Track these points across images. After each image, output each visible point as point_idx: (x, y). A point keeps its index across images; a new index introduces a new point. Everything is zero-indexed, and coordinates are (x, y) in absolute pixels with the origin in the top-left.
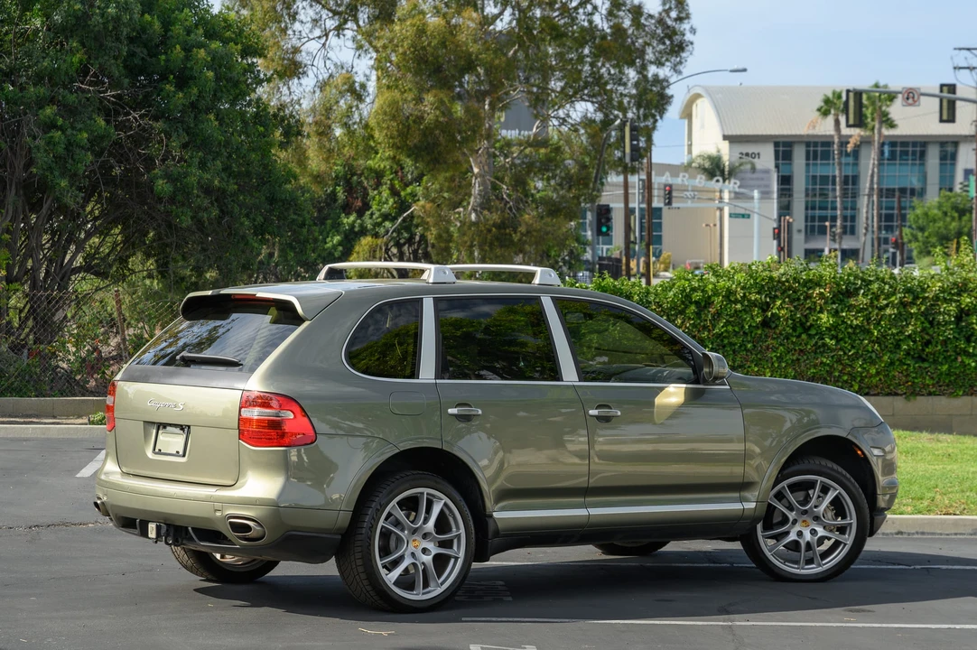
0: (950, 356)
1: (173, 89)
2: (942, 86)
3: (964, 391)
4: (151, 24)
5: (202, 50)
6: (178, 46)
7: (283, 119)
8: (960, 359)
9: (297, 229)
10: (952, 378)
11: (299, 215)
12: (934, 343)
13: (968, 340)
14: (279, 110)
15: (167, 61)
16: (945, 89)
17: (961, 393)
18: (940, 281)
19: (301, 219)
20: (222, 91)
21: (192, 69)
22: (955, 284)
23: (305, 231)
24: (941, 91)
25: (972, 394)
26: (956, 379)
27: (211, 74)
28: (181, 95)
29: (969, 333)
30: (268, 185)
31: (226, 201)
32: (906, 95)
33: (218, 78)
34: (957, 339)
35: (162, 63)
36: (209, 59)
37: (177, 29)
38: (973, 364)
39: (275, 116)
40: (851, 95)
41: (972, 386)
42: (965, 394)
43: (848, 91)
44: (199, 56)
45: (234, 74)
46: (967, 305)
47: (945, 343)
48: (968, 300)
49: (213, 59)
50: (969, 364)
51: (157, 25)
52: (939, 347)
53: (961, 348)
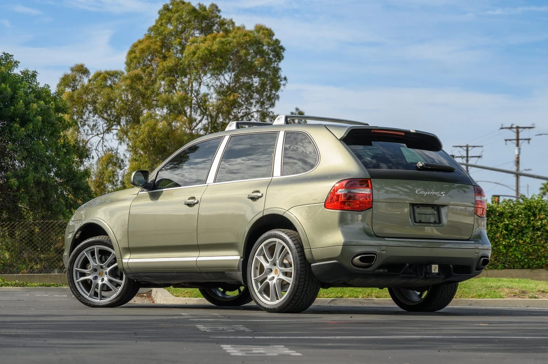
1: (18, 126)
4: (5, 89)
5: (35, 104)
6: (21, 101)
7: (78, 148)
14: (76, 143)
15: (15, 110)
20: (45, 129)
21: (29, 114)
27: (40, 118)
28: (23, 129)
31: (48, 189)
33: (43, 121)
35: (12, 110)
36: (39, 110)
37: (21, 92)
44: (34, 107)
45: (52, 119)
49: (41, 110)
51: (9, 90)
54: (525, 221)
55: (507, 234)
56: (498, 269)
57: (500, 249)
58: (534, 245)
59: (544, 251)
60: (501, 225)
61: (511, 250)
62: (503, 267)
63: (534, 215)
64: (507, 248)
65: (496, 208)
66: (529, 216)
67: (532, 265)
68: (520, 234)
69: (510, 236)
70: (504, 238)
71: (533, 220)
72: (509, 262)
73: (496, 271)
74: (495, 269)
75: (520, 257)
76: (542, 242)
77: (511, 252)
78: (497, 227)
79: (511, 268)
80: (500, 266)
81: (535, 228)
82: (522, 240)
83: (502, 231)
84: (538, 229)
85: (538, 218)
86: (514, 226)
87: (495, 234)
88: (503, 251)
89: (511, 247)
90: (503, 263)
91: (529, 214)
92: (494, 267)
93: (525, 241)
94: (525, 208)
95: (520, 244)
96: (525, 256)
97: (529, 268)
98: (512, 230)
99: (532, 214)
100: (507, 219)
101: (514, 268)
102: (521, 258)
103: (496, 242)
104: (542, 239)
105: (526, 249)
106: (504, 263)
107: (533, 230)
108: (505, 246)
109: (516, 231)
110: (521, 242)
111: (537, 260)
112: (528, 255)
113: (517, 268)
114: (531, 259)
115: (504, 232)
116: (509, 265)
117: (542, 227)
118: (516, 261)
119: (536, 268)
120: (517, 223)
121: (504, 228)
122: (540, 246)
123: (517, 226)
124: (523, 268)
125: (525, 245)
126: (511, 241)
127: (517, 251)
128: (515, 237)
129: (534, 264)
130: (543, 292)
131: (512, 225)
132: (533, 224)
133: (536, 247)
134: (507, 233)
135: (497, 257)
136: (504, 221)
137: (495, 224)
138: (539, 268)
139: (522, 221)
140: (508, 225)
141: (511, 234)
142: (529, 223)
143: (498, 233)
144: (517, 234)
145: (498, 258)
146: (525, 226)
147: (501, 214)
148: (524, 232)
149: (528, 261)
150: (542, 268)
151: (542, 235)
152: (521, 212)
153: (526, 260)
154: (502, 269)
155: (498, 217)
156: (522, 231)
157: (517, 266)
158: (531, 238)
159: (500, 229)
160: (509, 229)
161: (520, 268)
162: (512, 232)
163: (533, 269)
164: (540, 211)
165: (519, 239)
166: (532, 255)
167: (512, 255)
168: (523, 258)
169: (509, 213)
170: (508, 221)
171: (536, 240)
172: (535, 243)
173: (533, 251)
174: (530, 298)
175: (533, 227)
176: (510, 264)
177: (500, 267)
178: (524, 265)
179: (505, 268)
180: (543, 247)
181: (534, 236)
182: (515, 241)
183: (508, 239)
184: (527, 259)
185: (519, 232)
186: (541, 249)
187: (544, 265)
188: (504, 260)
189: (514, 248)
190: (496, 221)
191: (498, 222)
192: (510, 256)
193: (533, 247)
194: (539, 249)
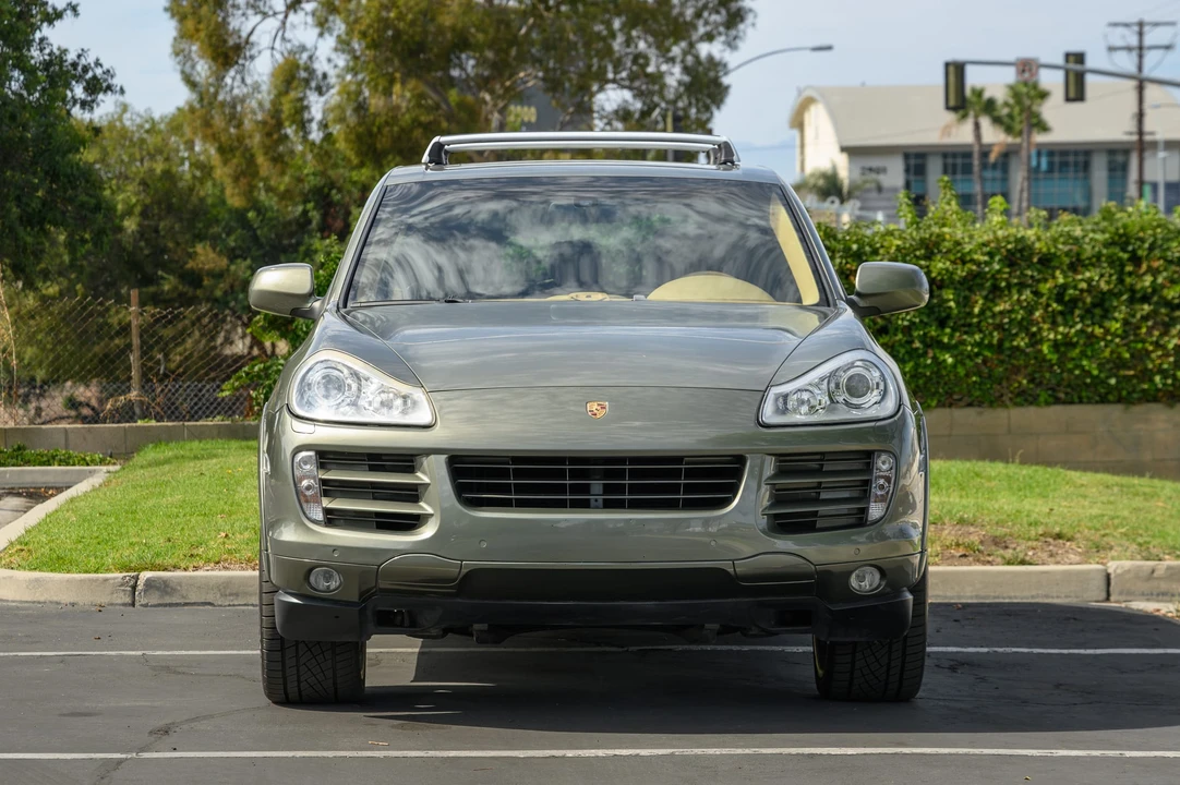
0: (917, 349)
2: (1068, 56)
3: (939, 401)
7: (86, 69)
8: (931, 354)
9: (89, 214)
10: (921, 382)
11: (91, 196)
12: (891, 331)
13: (942, 324)
14: (79, 56)
16: (1072, 59)
17: (934, 403)
18: (900, 238)
19: (93, 201)
22: (922, 240)
23: (100, 217)
24: (1067, 60)
25: (950, 405)
26: (925, 383)
29: (944, 314)
30: (47, 154)
32: (1021, 68)
34: (926, 324)
38: (950, 360)
39: (74, 65)
40: (951, 69)
41: (949, 394)
42: (941, 405)
43: (947, 65)
46: (939, 274)
47: (907, 330)
48: (940, 265)
50: (945, 361)
52: (900, 336)
53: (932, 338)
54: (1111, 275)
55: (1061, 313)
56: (1038, 405)
57: (1040, 351)
58: (1136, 342)
59: (1159, 357)
60: (1045, 287)
61: (1073, 354)
62: (1051, 400)
63: (1136, 260)
64: (1062, 349)
65: (1033, 243)
66: (1120, 265)
67: (1129, 393)
68: (1098, 311)
69: (1069, 317)
70: (1054, 324)
71: (1130, 274)
72: (1069, 386)
73: (1032, 410)
74: (1031, 403)
75: (1095, 372)
76: (1156, 333)
77: (1073, 359)
78: (1037, 293)
79: (1072, 403)
80: (1043, 396)
81: (1139, 295)
82: (1101, 326)
83: (1048, 305)
84: (1145, 299)
85: (1144, 267)
86: (1082, 291)
87: (1031, 312)
88: (1049, 357)
89: (1074, 345)
90: (1050, 389)
91: (1120, 259)
92: (1026, 400)
93: (1107, 331)
94: (1112, 242)
95: (1097, 337)
96: (1111, 369)
97: (1119, 400)
98: (1074, 302)
99: (1126, 256)
100: (1063, 272)
101: (1081, 402)
102: (1097, 377)
103: (1034, 335)
104: (1155, 324)
105: (1112, 352)
106: (1053, 389)
107: (1132, 301)
108: (1056, 345)
109: (1084, 303)
110: (1098, 331)
111: (1142, 381)
112: (1117, 368)
113: (1089, 402)
114: (1125, 377)
115: (1055, 305)
116: (1067, 394)
117: (1155, 291)
118: (1085, 384)
119: (1140, 401)
120: (1089, 281)
121: (1053, 297)
122: (1151, 343)
123: (1088, 291)
124: (1103, 400)
125: (1111, 341)
126: (1073, 331)
127: (1087, 357)
128: (1083, 319)
129: (1134, 391)
130: (1059, 536)
131: (1075, 288)
132: (1132, 285)
133: (1140, 346)
134: (1060, 308)
135: (1035, 372)
136: (1054, 277)
137: (1030, 286)
138: (1148, 401)
139: (1101, 276)
140: (1064, 287)
141: (1072, 313)
142: (1121, 281)
143: (1037, 309)
144: (1088, 311)
145: (1037, 375)
146: (1110, 291)
147: (1047, 261)
148: (1107, 304)
149: (1118, 382)
150: (1155, 400)
151: (1154, 313)
152: (1100, 252)
153: (1113, 381)
154: (1048, 404)
155: (1039, 266)
156: (1100, 306)
157: (1088, 398)
158: (1126, 323)
159: (1043, 300)
160: (1067, 298)
161: (1097, 402)
162: (1075, 307)
163: (1133, 404)
164: (1150, 248)
165: (1093, 324)
166: (1129, 368)
167: (1077, 367)
168: (1102, 375)
169: (1067, 254)
170: (1065, 277)
171: (1139, 328)
172: (1136, 335)
173: (1132, 356)
174: (1009, 563)
175: (1132, 290)
176: (1069, 390)
177: (1042, 399)
178: (1107, 394)
179: (1058, 401)
180: (1157, 345)
181: (1134, 316)
182: (1082, 331)
183: (1065, 325)
184: (1116, 376)
185: (1094, 305)
186: (1152, 352)
187: (1160, 394)
188: (1054, 381)
189: (1079, 349)
190: (1032, 277)
191: (1039, 281)
192: (1071, 371)
193: (1133, 345)
194: (1147, 350)
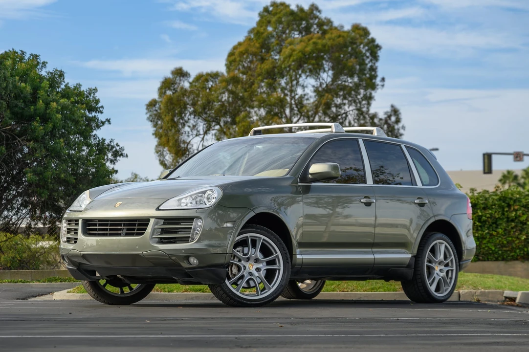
54: (499, 212)
55: (480, 226)
58: (509, 237)
59: (518, 243)
61: (485, 242)
63: (509, 206)
66: (503, 208)
69: (483, 228)
71: (507, 211)
76: (517, 234)
77: (485, 244)
82: (496, 231)
84: (513, 221)
85: (512, 209)
86: (488, 217)
89: (485, 238)
91: (503, 206)
93: (498, 233)
94: (500, 199)
96: (499, 248)
98: (485, 221)
99: (506, 205)
102: (494, 250)
104: (517, 230)
105: (500, 241)
107: (507, 221)
109: (489, 222)
110: (494, 233)
111: (511, 252)
112: (502, 247)
114: (505, 250)
116: (482, 257)
117: (516, 218)
118: (490, 253)
120: (491, 214)
121: (477, 220)
122: (515, 237)
123: (491, 218)
125: (500, 237)
127: (490, 242)
128: (488, 228)
129: (509, 256)
131: (485, 216)
132: (507, 215)
133: (510, 239)
138: (514, 260)
139: (496, 212)
140: (482, 216)
141: (484, 226)
142: (503, 214)
144: (491, 225)
146: (499, 218)
148: (498, 223)
149: (502, 253)
150: (517, 259)
151: (516, 226)
152: (495, 203)
153: (500, 252)
156: (496, 223)
158: (505, 230)
162: (486, 224)
164: (515, 201)
165: (493, 230)
166: (506, 247)
167: (486, 247)
168: (496, 250)
169: (482, 204)
170: (481, 213)
171: (510, 232)
172: (509, 234)
173: (508, 242)
175: (508, 218)
178: (498, 257)
180: (517, 238)
181: (508, 227)
182: (488, 233)
184: (501, 250)
185: (493, 223)
186: (515, 241)
187: (519, 257)
189: (487, 240)
193: (508, 238)
194: (513, 240)
